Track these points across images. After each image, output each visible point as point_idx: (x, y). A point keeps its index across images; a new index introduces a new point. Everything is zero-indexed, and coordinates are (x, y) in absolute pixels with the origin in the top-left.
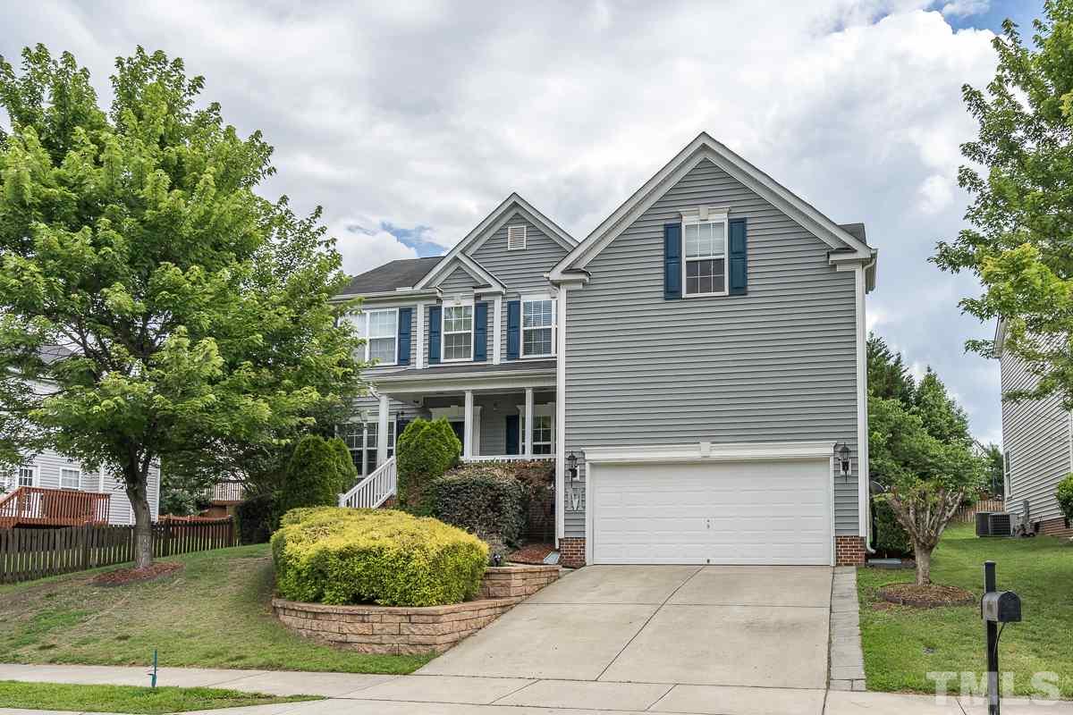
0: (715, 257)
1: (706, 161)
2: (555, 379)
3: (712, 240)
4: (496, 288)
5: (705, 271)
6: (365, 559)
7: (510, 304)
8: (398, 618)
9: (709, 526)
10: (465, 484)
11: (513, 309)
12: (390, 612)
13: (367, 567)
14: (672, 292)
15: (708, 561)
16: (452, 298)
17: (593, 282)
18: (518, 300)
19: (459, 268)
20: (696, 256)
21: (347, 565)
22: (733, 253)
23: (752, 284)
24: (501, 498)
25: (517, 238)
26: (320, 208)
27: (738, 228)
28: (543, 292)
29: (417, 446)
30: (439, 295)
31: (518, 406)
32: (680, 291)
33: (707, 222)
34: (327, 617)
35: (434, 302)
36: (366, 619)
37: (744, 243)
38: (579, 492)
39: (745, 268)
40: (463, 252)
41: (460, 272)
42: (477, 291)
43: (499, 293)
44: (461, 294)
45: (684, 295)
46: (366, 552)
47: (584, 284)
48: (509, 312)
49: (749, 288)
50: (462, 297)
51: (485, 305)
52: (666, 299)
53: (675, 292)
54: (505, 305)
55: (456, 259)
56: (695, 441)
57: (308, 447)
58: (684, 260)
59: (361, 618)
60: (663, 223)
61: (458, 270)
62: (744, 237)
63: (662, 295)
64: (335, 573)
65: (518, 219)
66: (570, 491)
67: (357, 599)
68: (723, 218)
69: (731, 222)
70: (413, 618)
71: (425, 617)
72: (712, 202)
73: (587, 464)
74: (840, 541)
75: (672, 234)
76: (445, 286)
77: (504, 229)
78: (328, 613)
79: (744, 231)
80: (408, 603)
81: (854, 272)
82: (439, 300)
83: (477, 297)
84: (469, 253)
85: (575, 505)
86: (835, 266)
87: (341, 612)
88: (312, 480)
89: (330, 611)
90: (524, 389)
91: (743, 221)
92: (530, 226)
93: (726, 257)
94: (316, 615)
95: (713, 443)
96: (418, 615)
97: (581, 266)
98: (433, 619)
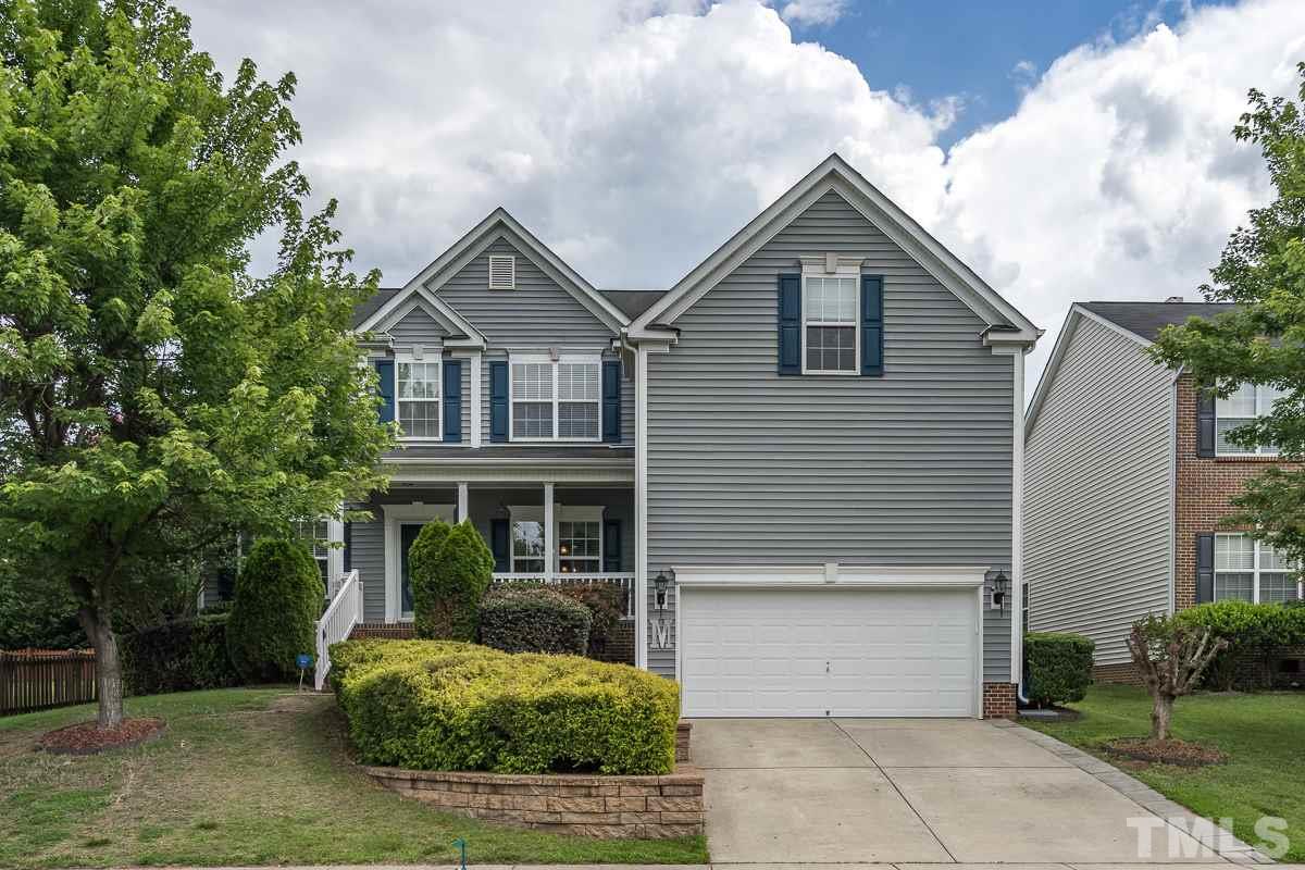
0: (842, 324)
1: (831, 193)
2: (632, 472)
3: (840, 300)
4: (476, 341)
5: (830, 342)
6: (584, 711)
7: (493, 365)
8: (644, 790)
9: (828, 670)
10: (527, 611)
11: (498, 374)
12: (633, 784)
13: (586, 723)
14: (788, 366)
15: (828, 713)
16: (411, 351)
17: (685, 344)
18: (503, 360)
19: (418, 309)
20: (820, 320)
21: (552, 720)
22: (866, 320)
23: (890, 362)
24: (577, 630)
25: (502, 274)
26: (333, 203)
27: (872, 288)
28: (539, 352)
29: (445, 558)
30: (391, 345)
31: (509, 507)
32: (799, 365)
33: (834, 276)
34: (522, 791)
35: (382, 355)
36: (594, 791)
37: (881, 308)
38: (667, 623)
39: (881, 341)
40: (425, 285)
41: (420, 314)
42: (447, 343)
43: (479, 349)
44: (423, 346)
45: (804, 371)
46: (589, 703)
47: (672, 347)
48: (493, 376)
49: (886, 369)
50: (426, 351)
51: (457, 364)
52: (780, 375)
53: (793, 366)
54: (487, 366)
55: (416, 295)
56: (818, 560)
57: (272, 554)
58: (805, 324)
59: (584, 791)
60: (776, 272)
61: (418, 313)
62: (880, 300)
63: (775, 369)
64: (531, 731)
65: (501, 245)
66: (655, 623)
67: (562, 765)
68: (855, 272)
69: (865, 279)
70: (667, 791)
71: (685, 789)
72: (843, 251)
73: (678, 588)
74: (989, 688)
75: (789, 288)
76: (397, 333)
77: (483, 256)
78: (528, 785)
79: (880, 292)
80: (646, 770)
81: (1013, 357)
82: (391, 352)
83: (447, 352)
84: (435, 287)
85: (662, 641)
86: (989, 348)
87: (550, 783)
88: (283, 601)
89: (529, 782)
90: (542, 484)
91: (879, 279)
92: (520, 257)
93: (857, 324)
94: (495, 788)
95: (840, 565)
96: (674, 785)
97: (668, 321)
98: (694, 791)
